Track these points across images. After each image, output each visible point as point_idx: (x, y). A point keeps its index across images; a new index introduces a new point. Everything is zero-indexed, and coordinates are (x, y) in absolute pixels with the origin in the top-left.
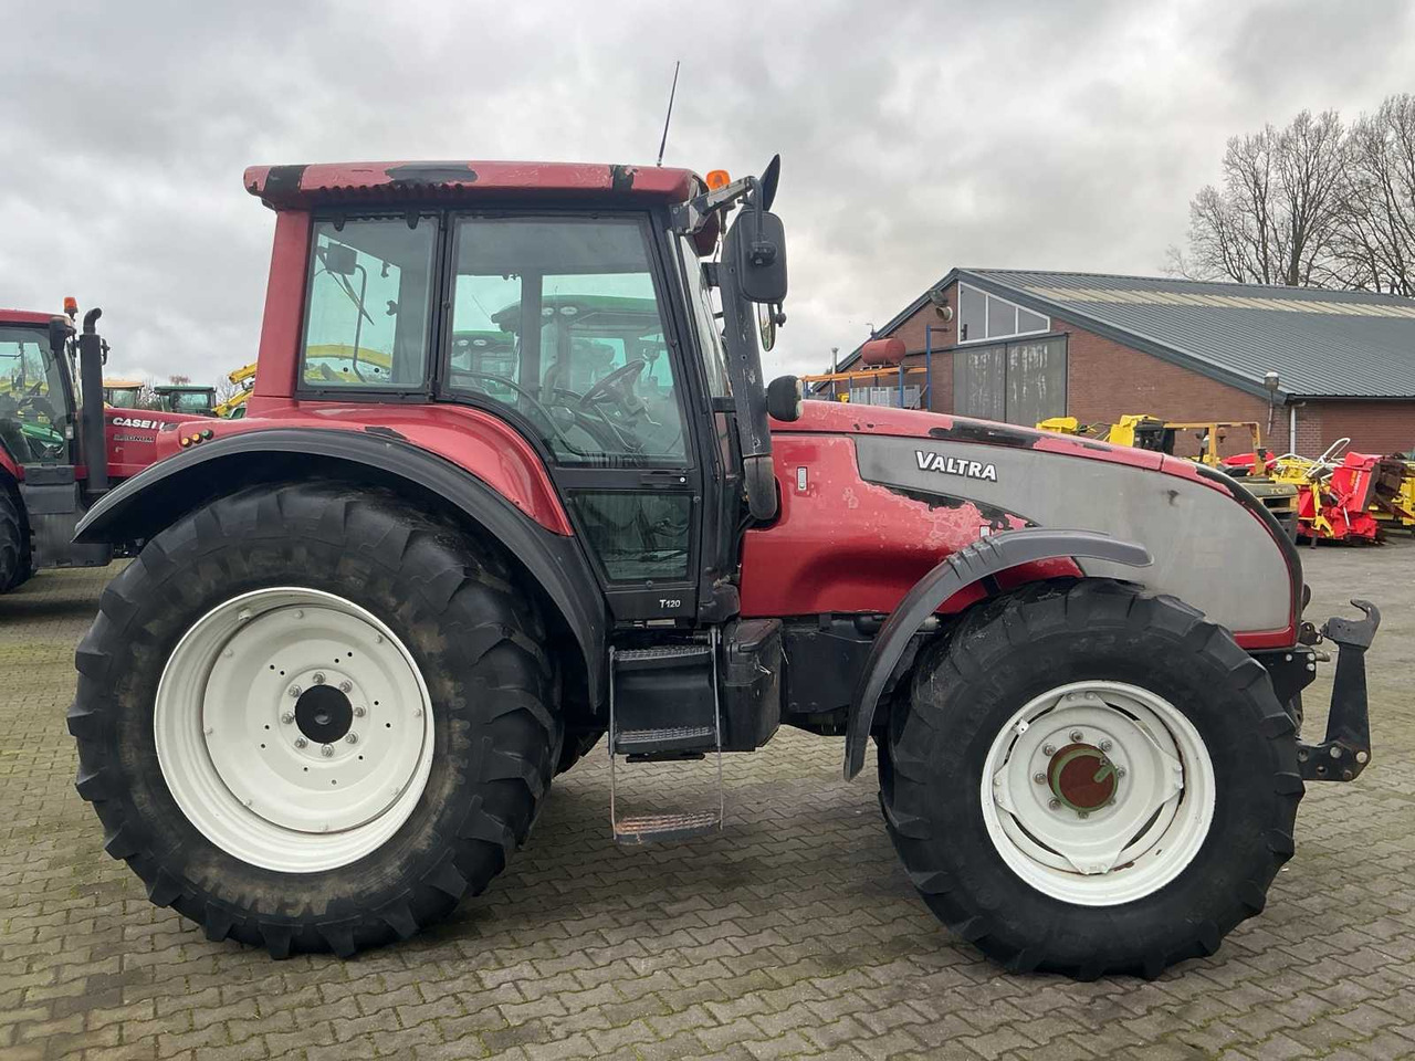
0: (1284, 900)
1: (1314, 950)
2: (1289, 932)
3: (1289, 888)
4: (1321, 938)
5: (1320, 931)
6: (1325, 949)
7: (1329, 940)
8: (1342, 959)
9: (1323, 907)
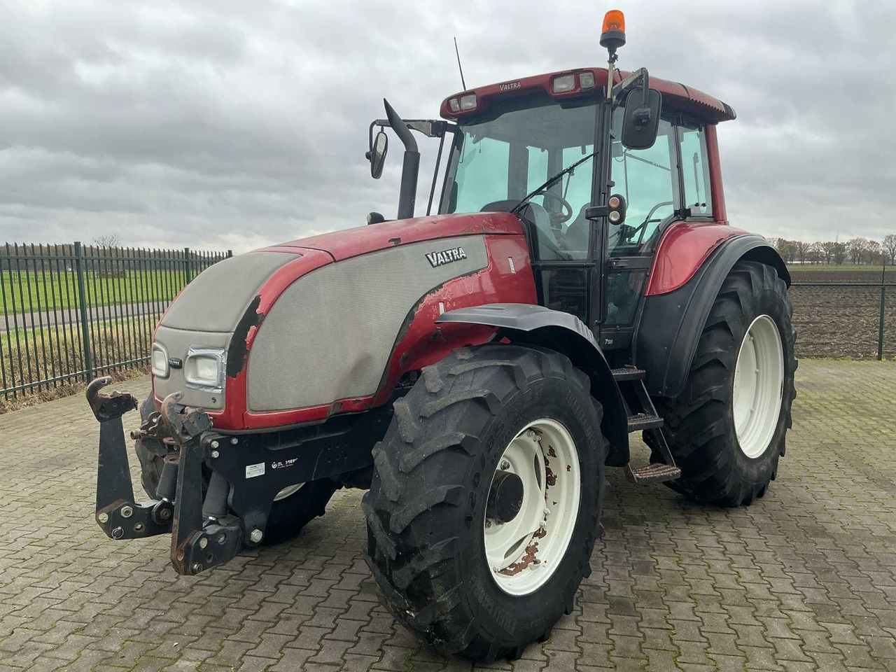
0: (166, 612)
1: (135, 579)
2: (154, 586)
3: (167, 626)
4: (132, 589)
5: (135, 595)
6: (128, 582)
7: (126, 590)
8: (117, 579)
9: (136, 616)
